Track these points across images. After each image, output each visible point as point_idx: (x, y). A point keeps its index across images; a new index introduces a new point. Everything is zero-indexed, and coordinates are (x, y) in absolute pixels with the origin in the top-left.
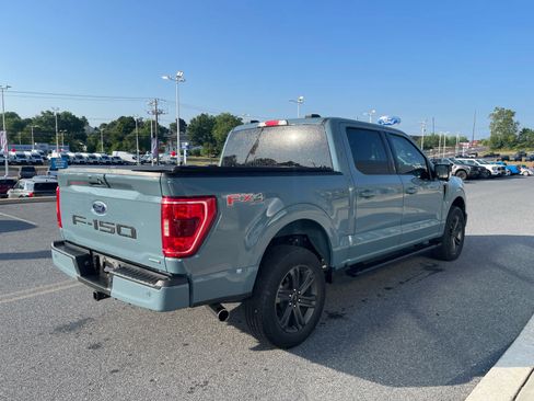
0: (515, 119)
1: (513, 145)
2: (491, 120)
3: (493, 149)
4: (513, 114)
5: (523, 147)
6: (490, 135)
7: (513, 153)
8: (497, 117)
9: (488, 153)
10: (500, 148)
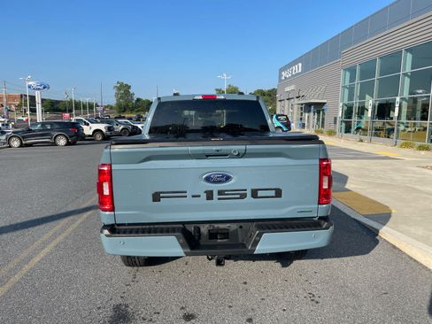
0: (131, 91)
1: (132, 110)
2: (115, 91)
3: (119, 112)
4: (129, 87)
5: (138, 111)
6: (115, 102)
7: (134, 115)
8: (119, 89)
9: (117, 115)
10: (124, 111)
